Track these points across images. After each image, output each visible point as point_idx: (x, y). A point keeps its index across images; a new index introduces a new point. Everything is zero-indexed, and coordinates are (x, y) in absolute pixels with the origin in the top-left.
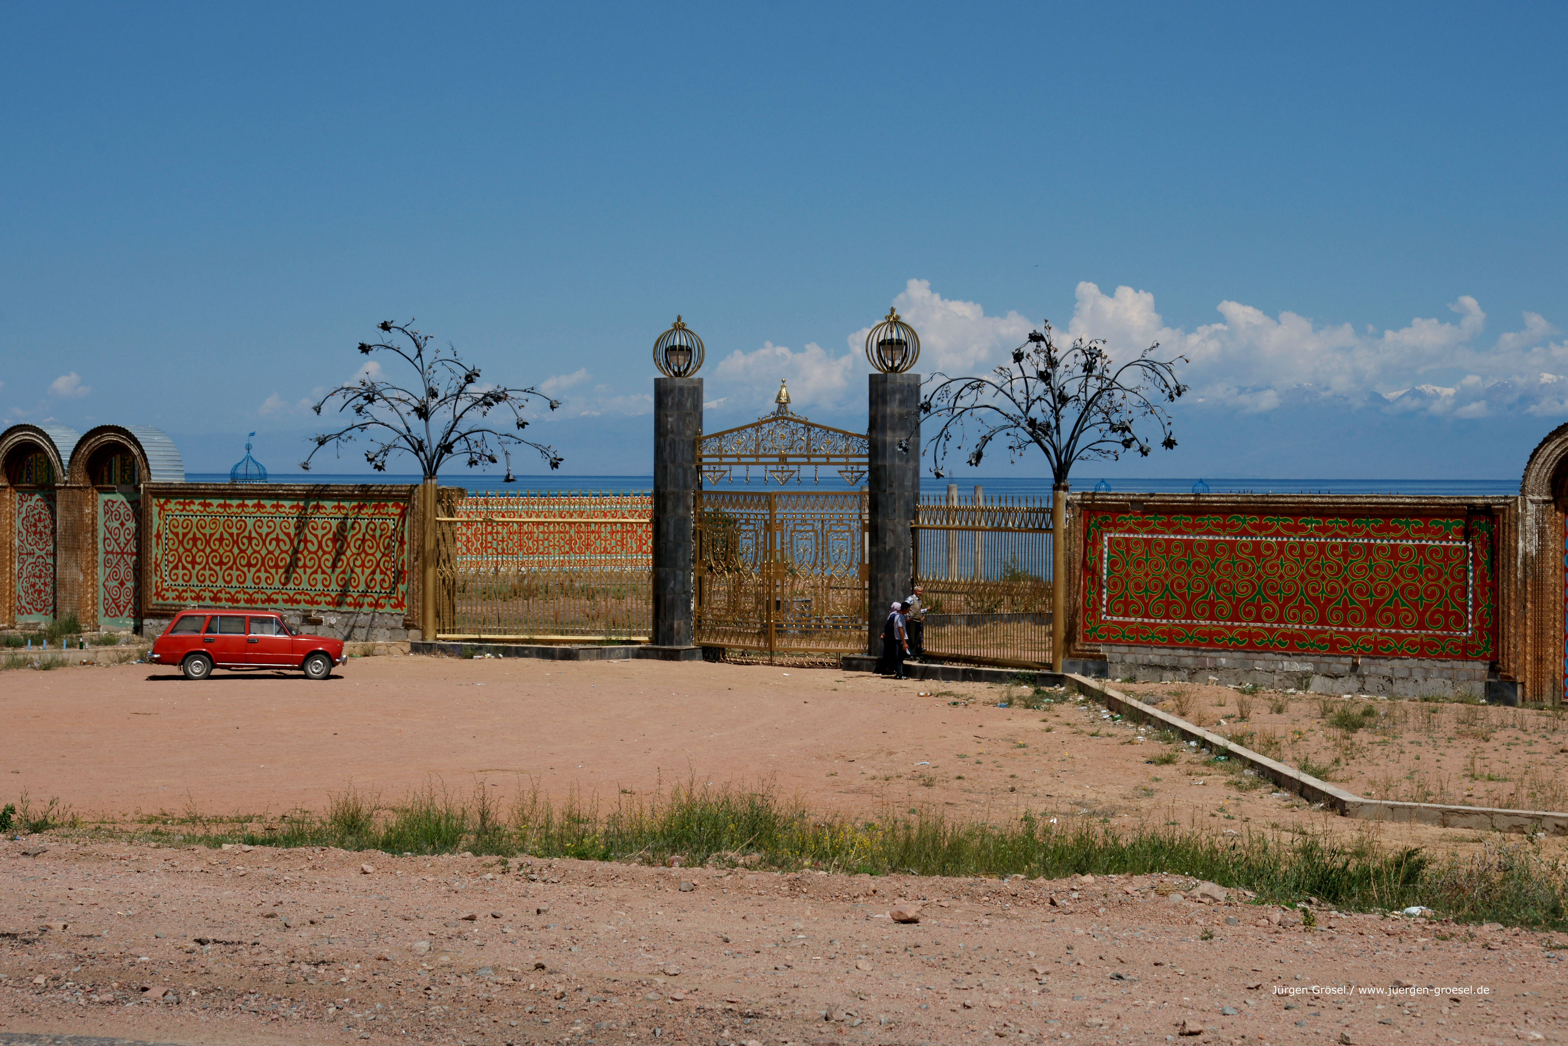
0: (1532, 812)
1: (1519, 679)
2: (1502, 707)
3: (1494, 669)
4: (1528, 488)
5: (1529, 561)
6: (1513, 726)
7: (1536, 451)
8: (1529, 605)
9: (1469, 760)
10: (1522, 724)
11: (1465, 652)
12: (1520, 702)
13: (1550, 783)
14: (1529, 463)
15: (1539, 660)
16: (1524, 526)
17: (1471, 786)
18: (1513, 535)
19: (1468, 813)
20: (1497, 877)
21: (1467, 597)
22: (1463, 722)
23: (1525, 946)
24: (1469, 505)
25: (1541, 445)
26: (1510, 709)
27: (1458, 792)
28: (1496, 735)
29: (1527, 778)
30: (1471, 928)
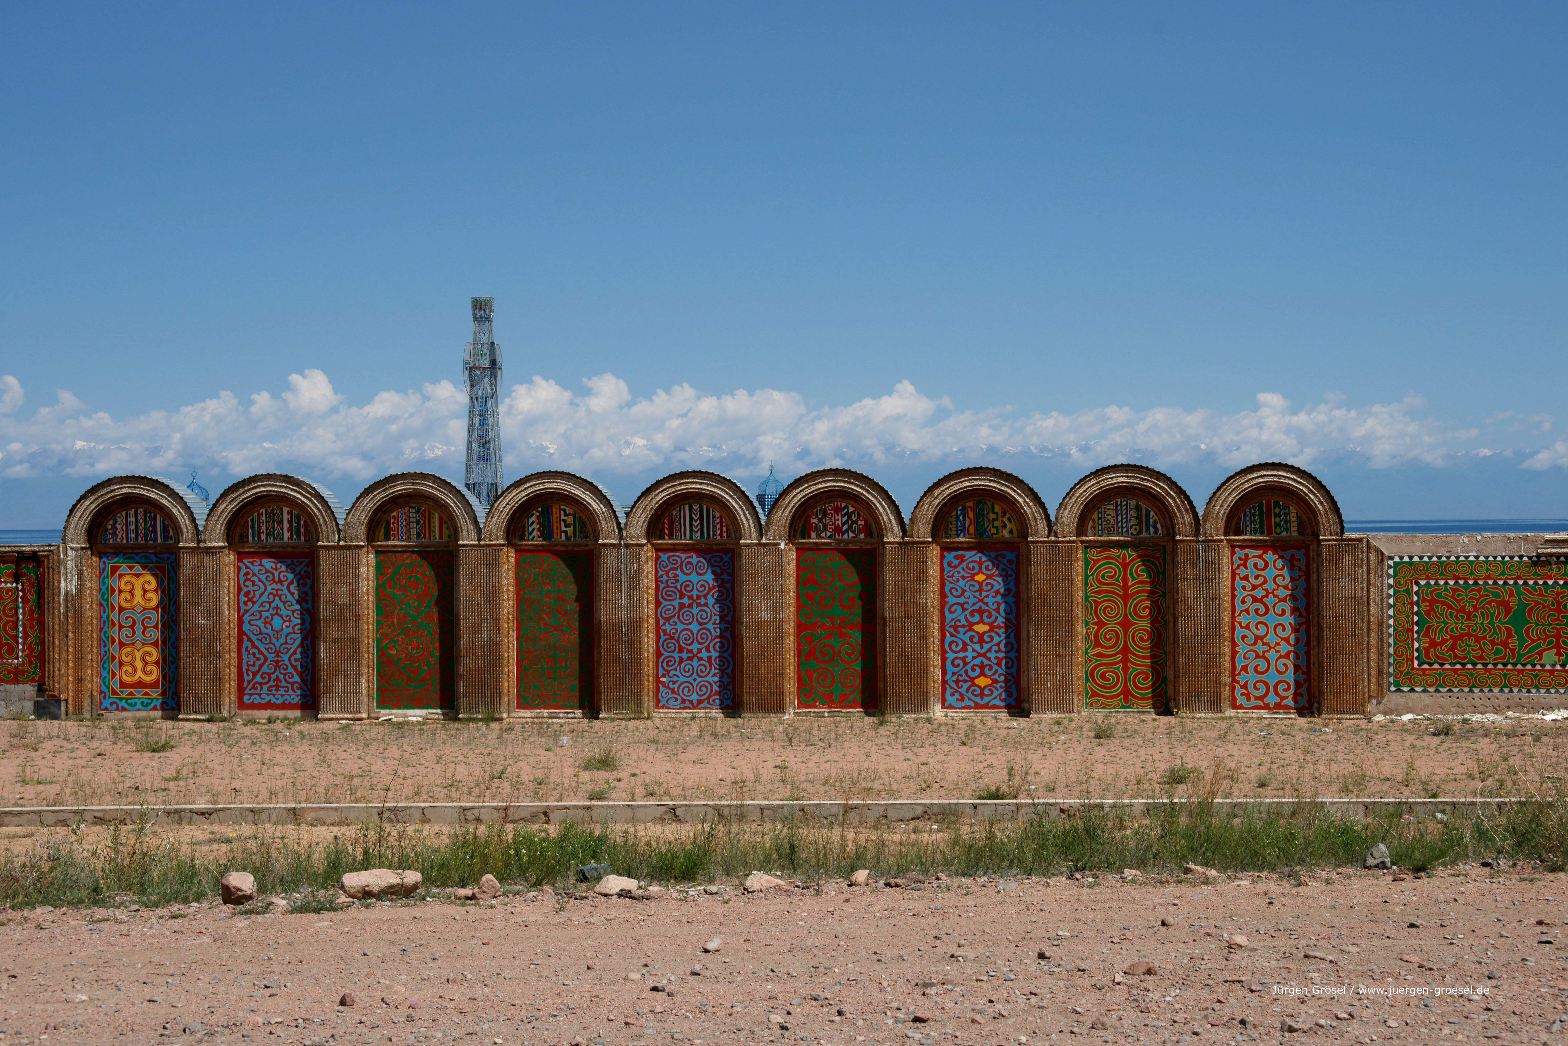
0: (76, 808)
1: (63, 697)
2: (48, 721)
3: (41, 690)
4: (68, 538)
5: (70, 598)
6: (58, 737)
7: (74, 506)
8: (70, 635)
9: (20, 768)
10: (65, 735)
11: (16, 676)
12: (63, 716)
13: (89, 782)
14: (69, 516)
15: (79, 680)
16: (66, 569)
17: (22, 790)
18: (56, 577)
19: (20, 813)
20: (46, 867)
21: (17, 630)
22: (15, 736)
23: (72, 923)
24: (18, 552)
25: (79, 501)
26: (56, 722)
27: (11, 796)
28: (43, 745)
29: (70, 779)
30: (26, 913)
